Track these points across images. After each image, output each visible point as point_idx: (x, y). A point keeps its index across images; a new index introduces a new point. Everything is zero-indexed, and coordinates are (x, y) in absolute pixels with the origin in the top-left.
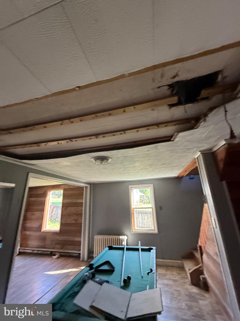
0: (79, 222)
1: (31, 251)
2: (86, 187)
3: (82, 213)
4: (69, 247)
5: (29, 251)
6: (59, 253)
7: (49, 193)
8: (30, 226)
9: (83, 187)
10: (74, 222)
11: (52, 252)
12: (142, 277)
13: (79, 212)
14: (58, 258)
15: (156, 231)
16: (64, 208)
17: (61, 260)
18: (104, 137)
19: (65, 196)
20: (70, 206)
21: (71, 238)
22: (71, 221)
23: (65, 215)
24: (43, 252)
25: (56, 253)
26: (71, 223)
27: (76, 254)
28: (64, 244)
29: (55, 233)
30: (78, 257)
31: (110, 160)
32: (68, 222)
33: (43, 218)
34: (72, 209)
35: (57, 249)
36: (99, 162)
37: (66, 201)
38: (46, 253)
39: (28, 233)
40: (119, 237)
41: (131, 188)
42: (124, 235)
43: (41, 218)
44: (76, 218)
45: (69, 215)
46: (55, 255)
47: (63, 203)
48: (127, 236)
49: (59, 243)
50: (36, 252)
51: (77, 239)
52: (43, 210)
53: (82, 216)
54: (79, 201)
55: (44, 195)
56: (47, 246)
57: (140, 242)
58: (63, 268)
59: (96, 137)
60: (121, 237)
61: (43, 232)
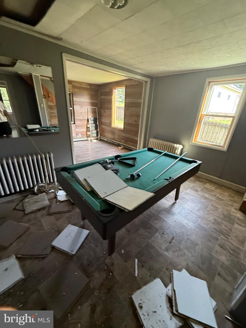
0: (138, 123)
2: (146, 82)
3: (140, 114)
4: (130, 143)
5: (106, 140)
7: (114, 90)
8: (104, 121)
11: (119, 144)
12: (154, 180)
13: (138, 113)
14: (122, 149)
15: (225, 148)
19: (127, 95)
20: (132, 107)
21: (133, 137)
22: (133, 122)
23: (127, 116)
24: (114, 143)
25: (122, 145)
28: (127, 140)
29: (120, 130)
32: (130, 122)
33: (112, 116)
34: (133, 110)
35: (122, 143)
37: (128, 100)
38: (116, 143)
39: (104, 127)
40: (173, 144)
41: (210, 82)
42: (180, 144)
43: (110, 116)
44: (136, 119)
45: (131, 116)
46: (120, 147)
47: (126, 103)
48: (183, 146)
49: (123, 138)
50: (109, 141)
51: (136, 138)
52: (111, 109)
54: (139, 101)
55: (111, 93)
56: (116, 139)
60: (175, 145)
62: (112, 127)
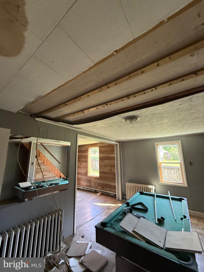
0: (113, 171)
1: (83, 188)
2: (116, 145)
3: (115, 165)
4: (107, 189)
5: (81, 188)
6: (101, 192)
7: (89, 149)
8: (80, 172)
9: (114, 145)
10: (109, 171)
11: (95, 190)
12: (176, 220)
13: (112, 164)
14: (100, 195)
15: (186, 185)
16: (101, 161)
17: (103, 197)
18: (135, 97)
19: (100, 152)
20: (106, 160)
21: (108, 183)
22: (108, 170)
23: (102, 166)
24: (90, 190)
25: (99, 192)
26: (107, 172)
27: (113, 195)
28: (103, 186)
29: (96, 178)
30: (114, 197)
31: (139, 118)
32: (105, 171)
33: (87, 167)
34: (107, 162)
35: (99, 189)
36: (128, 121)
37: (102, 155)
38: (93, 190)
39: (80, 176)
40: (147, 186)
41: (157, 144)
42: (152, 185)
43: (86, 167)
44: (110, 168)
45: (105, 166)
46: (98, 193)
47: (100, 157)
48: (155, 186)
49: (100, 185)
50: (86, 189)
51: (112, 184)
52: (87, 162)
53: (115, 167)
54: (111, 156)
55: (87, 151)
56: (92, 186)
57: (169, 192)
58: (105, 203)
59: (127, 98)
60: (149, 186)
61: (89, 177)
62: (88, 176)
